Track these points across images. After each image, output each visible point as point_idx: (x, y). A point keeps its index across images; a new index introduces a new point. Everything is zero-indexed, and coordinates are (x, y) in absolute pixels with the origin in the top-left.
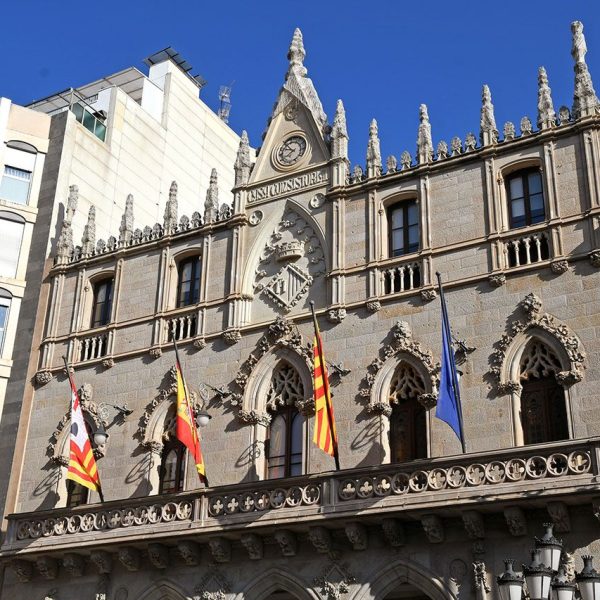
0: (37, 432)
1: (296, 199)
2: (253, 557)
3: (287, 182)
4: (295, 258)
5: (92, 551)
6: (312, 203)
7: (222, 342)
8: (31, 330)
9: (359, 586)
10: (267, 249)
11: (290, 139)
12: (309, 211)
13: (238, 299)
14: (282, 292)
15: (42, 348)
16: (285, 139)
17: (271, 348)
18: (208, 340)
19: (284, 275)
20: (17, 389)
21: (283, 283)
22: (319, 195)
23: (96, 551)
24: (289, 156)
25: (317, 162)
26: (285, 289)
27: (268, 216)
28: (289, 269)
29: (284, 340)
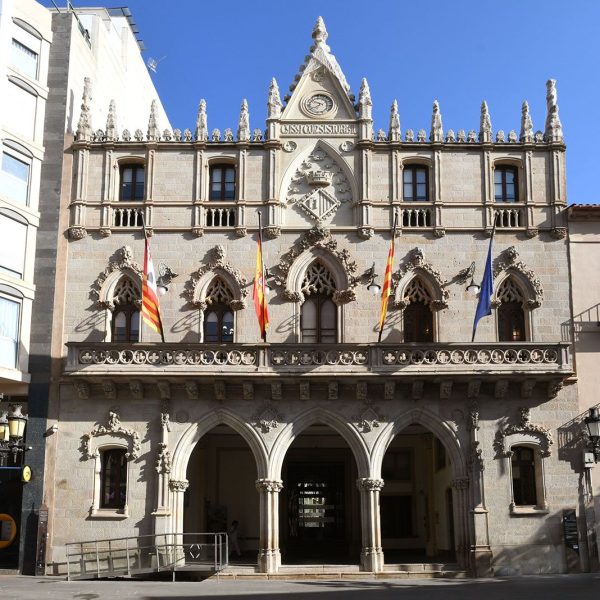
0: (76, 277)
1: (327, 140)
2: (303, 397)
3: (319, 126)
4: (325, 185)
5: (159, 381)
6: (343, 148)
7: (264, 234)
8: (58, 190)
9: (386, 424)
10: (298, 173)
11: (317, 95)
12: (339, 153)
13: (277, 205)
14: (315, 208)
15: (72, 207)
16: (313, 94)
17: (311, 248)
18: (249, 231)
19: (315, 195)
20: (49, 238)
21: (315, 201)
22: (348, 143)
23: (163, 381)
24: (316, 107)
25: (342, 118)
26: (317, 205)
27: (301, 148)
28: (320, 192)
29: (323, 243)
